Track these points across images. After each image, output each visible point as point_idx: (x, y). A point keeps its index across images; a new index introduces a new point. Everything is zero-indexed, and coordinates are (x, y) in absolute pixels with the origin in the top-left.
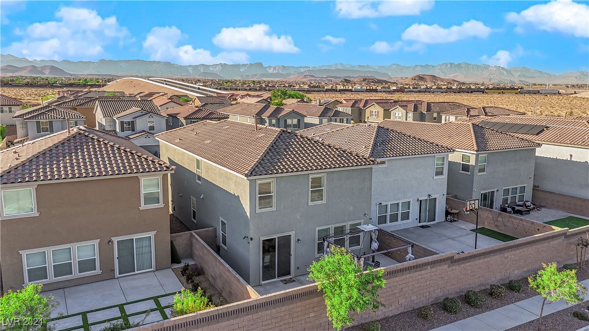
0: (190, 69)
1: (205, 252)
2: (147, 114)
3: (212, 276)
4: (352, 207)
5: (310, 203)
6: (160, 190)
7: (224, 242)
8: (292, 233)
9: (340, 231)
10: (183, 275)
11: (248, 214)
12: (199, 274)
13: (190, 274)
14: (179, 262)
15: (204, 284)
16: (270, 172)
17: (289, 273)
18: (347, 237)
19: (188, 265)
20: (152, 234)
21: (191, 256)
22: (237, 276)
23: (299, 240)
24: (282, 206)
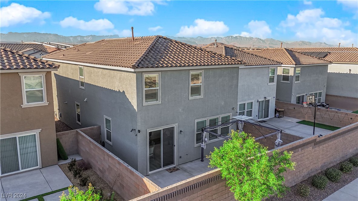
0: (71, 38)
1: (92, 146)
2: (38, 52)
3: (100, 169)
4: (223, 102)
5: (191, 98)
6: (44, 89)
7: (109, 138)
8: (175, 125)
9: (213, 123)
10: (71, 171)
11: (135, 107)
12: (86, 169)
13: (77, 168)
14: (66, 159)
15: (93, 178)
16: (156, 66)
17: (172, 163)
18: (219, 129)
19: (75, 161)
20: (36, 132)
21: (78, 153)
22: (130, 167)
23: (181, 131)
24: (166, 100)
